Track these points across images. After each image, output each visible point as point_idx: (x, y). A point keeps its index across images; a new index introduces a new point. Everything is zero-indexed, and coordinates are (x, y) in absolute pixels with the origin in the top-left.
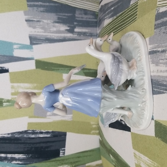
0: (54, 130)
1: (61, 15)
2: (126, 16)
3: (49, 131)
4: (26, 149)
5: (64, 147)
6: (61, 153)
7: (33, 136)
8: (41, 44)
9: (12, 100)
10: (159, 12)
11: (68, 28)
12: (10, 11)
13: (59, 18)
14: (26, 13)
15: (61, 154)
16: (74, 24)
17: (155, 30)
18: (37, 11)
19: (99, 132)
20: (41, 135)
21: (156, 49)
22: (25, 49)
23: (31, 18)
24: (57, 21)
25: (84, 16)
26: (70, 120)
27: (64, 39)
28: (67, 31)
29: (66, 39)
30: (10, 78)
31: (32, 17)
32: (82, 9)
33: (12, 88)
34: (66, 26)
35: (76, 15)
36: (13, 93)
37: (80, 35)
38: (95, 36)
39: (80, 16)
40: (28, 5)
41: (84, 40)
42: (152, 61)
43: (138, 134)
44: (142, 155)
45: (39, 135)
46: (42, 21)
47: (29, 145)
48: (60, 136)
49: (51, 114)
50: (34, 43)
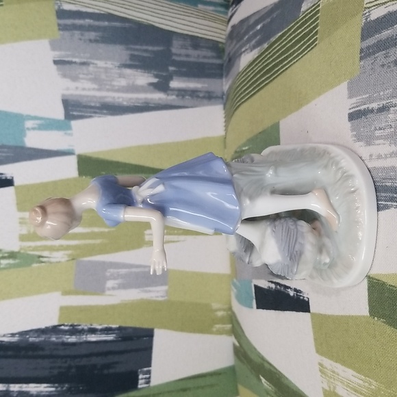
0: (124, 325)
1: (137, 50)
2: (291, 40)
3: (110, 326)
4: (56, 372)
5: (149, 364)
6: (142, 379)
7: (73, 339)
8: (90, 117)
9: (22, 251)
10: (369, 19)
11: (155, 80)
12: (16, 40)
13: (132, 57)
14: (54, 46)
15: (140, 382)
16: (168, 70)
17: (362, 63)
18: (80, 39)
19: (233, 327)
20: (93, 335)
21: (365, 106)
22: (52, 129)
23: (68, 56)
24: (129, 62)
25: (191, 52)
26: (163, 299)
27: (145, 105)
28: (151, 87)
29: (150, 105)
30: (17, 200)
31: (69, 53)
32: (187, 35)
33: (20, 223)
34: (149, 75)
35: (174, 50)
36: (23, 235)
37: (183, 96)
38: (219, 98)
39: (183, 52)
40: (59, 25)
41: (192, 107)
42: (355, 136)
43: (329, 316)
44: (338, 365)
45: (88, 336)
46: (93, 64)
47: (64, 360)
48: (139, 337)
49: (116, 286)
50: (73, 115)
